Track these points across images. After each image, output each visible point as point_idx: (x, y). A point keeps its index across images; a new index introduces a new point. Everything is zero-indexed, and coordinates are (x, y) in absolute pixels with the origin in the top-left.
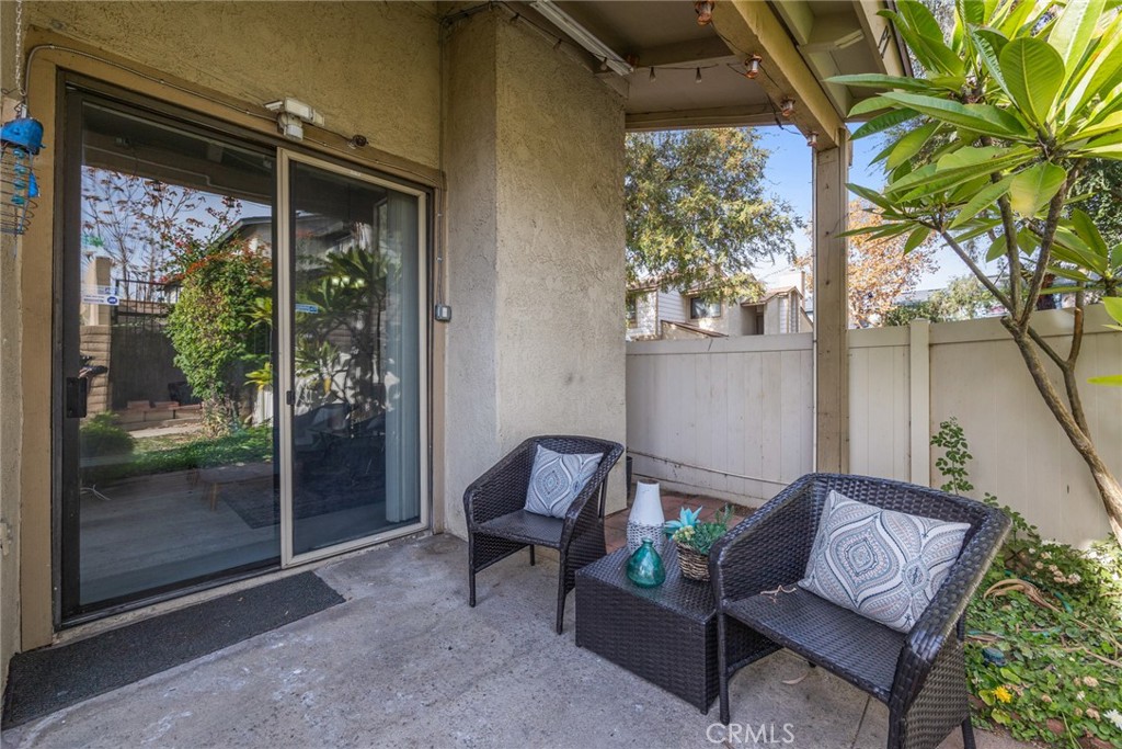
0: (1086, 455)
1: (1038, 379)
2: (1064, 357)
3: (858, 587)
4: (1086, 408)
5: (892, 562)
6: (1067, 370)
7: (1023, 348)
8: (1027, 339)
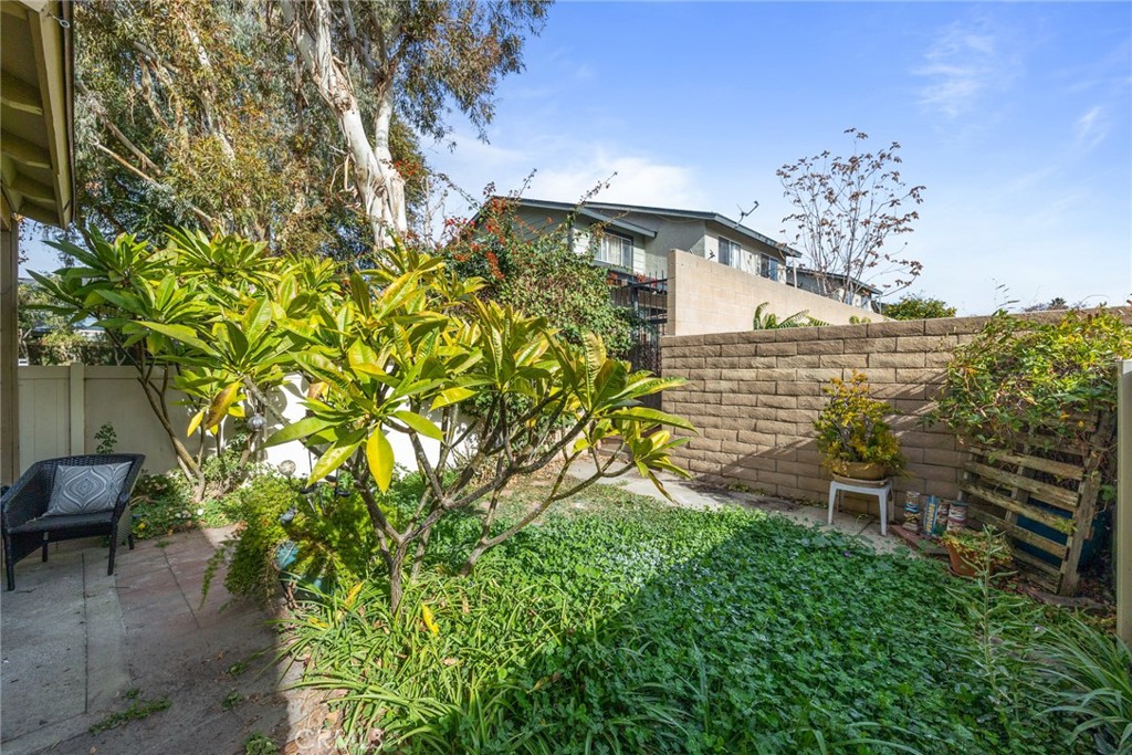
0: (169, 431)
1: (152, 403)
2: (160, 390)
3: (83, 501)
4: (168, 412)
5: (101, 485)
6: (161, 395)
7: (146, 390)
8: (148, 386)
